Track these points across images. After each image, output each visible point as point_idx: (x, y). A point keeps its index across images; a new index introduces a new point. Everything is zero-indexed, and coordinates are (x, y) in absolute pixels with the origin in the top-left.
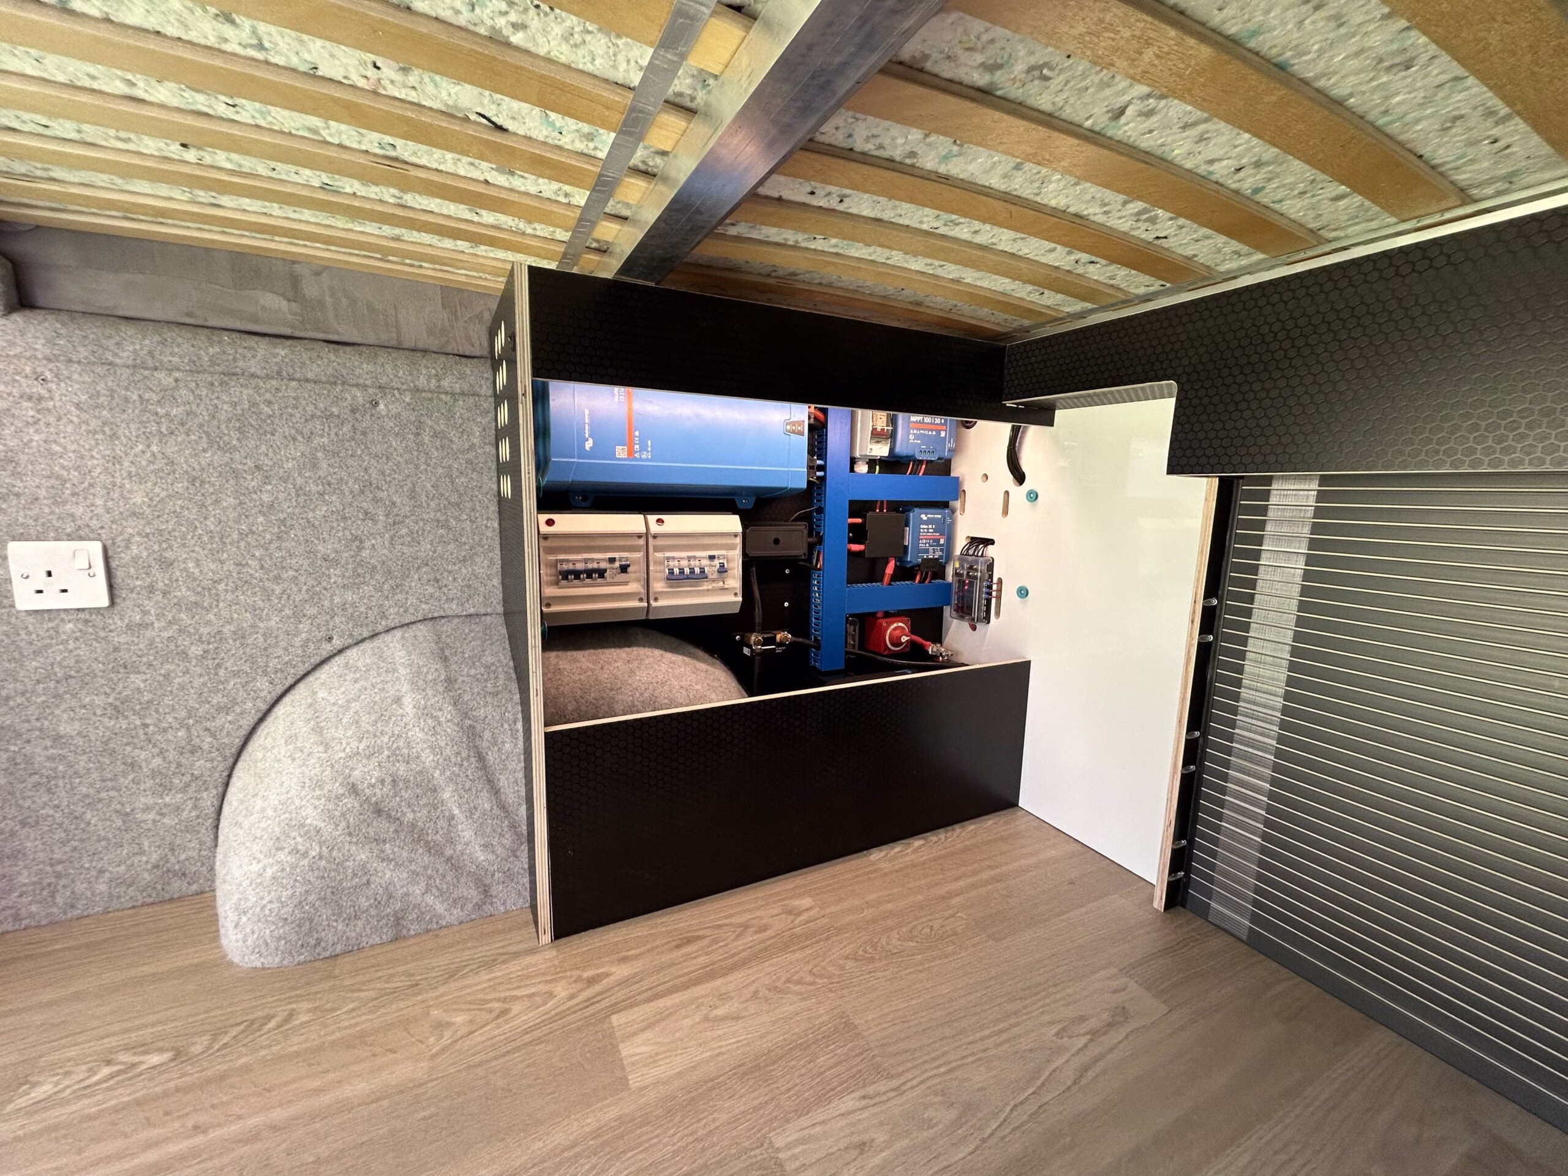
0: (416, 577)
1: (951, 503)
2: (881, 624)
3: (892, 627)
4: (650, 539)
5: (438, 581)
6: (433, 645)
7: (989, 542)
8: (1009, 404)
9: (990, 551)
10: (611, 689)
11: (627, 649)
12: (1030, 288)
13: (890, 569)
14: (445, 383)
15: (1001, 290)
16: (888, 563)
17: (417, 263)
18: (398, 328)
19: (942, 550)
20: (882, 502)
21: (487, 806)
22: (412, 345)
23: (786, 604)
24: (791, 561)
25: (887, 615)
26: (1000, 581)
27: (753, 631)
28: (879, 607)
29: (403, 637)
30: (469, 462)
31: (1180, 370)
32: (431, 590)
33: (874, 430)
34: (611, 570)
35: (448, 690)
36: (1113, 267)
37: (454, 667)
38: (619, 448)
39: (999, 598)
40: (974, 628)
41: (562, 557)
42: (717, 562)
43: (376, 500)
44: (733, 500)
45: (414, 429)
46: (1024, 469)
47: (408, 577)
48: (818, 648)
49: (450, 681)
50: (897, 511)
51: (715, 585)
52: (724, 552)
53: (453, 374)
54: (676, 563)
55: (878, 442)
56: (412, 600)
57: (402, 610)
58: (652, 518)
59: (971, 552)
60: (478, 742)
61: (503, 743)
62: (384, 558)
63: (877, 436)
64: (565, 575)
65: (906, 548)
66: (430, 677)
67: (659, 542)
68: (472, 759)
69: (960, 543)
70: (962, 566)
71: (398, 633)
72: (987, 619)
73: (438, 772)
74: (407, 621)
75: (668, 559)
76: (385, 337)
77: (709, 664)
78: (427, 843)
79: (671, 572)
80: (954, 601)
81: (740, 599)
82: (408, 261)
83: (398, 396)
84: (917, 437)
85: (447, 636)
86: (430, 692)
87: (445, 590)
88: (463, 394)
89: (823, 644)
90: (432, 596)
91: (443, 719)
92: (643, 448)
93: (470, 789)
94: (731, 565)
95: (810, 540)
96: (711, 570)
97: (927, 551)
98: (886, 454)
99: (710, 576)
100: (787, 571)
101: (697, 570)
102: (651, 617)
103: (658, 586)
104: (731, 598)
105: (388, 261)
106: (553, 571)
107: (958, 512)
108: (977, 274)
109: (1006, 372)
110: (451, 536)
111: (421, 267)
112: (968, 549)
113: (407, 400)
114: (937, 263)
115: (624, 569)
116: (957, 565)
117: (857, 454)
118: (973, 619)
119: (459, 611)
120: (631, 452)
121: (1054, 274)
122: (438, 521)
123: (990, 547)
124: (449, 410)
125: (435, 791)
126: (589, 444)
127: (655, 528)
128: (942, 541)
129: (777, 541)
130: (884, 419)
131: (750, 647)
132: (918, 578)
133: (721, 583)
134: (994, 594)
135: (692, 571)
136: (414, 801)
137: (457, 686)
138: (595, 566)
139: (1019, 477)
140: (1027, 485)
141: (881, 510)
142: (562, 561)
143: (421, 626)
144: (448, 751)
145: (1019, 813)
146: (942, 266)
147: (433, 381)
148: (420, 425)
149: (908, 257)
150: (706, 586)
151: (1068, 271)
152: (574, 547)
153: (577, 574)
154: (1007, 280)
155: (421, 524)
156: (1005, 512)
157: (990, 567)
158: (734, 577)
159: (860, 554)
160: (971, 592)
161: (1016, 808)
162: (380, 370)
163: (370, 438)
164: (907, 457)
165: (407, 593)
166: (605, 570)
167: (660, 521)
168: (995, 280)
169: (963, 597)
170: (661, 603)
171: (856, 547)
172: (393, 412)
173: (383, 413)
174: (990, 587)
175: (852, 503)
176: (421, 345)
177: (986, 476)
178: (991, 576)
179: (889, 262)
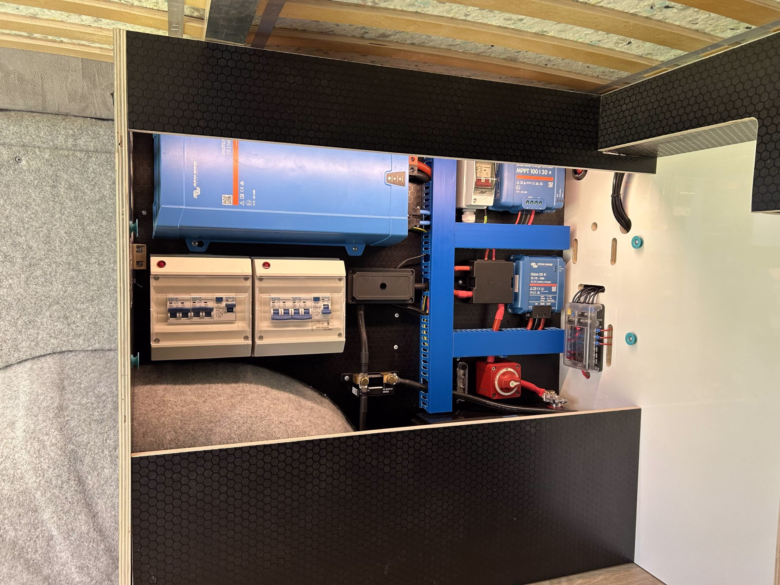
0: (48, 314)
1: (565, 252)
2: (490, 369)
3: (501, 372)
4: (257, 283)
5: (67, 318)
6: (55, 376)
7: (600, 289)
8: (604, 151)
9: (602, 298)
10: (211, 422)
11: (233, 385)
12: (615, 38)
13: (500, 315)
14: (81, 142)
15: (587, 41)
16: (497, 309)
17: (58, 39)
18: (44, 96)
19: (554, 298)
20: (491, 251)
21: (84, 529)
22: (55, 110)
23: (396, 347)
24: (400, 306)
25: (498, 360)
26: (611, 328)
27: (359, 372)
28: (490, 352)
29: (31, 368)
30: (99, 211)
31: (760, 107)
32: (60, 326)
33: (478, 180)
34: (218, 310)
35: (57, 416)
36: (691, 11)
37: (69, 396)
38: (225, 197)
39: (610, 344)
40: (587, 376)
41: (171, 296)
42: (321, 304)
43: (15, 245)
44: (344, 247)
45: (51, 182)
46: (630, 217)
47: (40, 314)
48: (426, 391)
49: (61, 408)
50: (508, 259)
51: (320, 325)
52: (328, 295)
53: (88, 134)
54: (281, 304)
55: (482, 192)
56: (43, 335)
57: (33, 343)
58: (259, 262)
59: (582, 299)
60: (79, 466)
61: (103, 468)
62: (19, 296)
63: (480, 186)
64: (173, 313)
65: (516, 295)
66: (45, 404)
67: (264, 284)
68: (72, 482)
69: (573, 290)
70: (573, 313)
71: (28, 365)
72: (599, 366)
73: (39, 493)
74: (38, 354)
75: (274, 300)
76: (31, 103)
77: (316, 402)
78: (27, 561)
79: (276, 312)
80: (567, 347)
81: (343, 339)
82: (50, 38)
83: (38, 153)
84: (523, 188)
85: (71, 368)
86: (40, 418)
87: (73, 326)
88: (96, 151)
89: (430, 386)
90: (61, 332)
91: (48, 443)
92: (248, 196)
93: (68, 511)
94: (337, 307)
95: (418, 286)
96: (316, 310)
97: (538, 298)
98: (491, 204)
99: (315, 317)
100: (396, 315)
101: (302, 311)
102: (256, 355)
103: (263, 325)
104: (334, 338)
105: (35, 38)
106: (162, 309)
107: (571, 261)
108: (559, 27)
109: (601, 121)
110: (80, 278)
111: (62, 42)
112: (581, 296)
113: (47, 156)
114: (515, 17)
115: (230, 309)
116: (569, 313)
117: (463, 205)
118: (585, 366)
119: (85, 347)
120: (236, 200)
121: (632, 22)
122: (69, 264)
123: (601, 294)
124: (83, 165)
125: (36, 511)
126: (197, 193)
127: (260, 271)
128: (554, 289)
129: (383, 286)
130: (489, 171)
131: (357, 387)
132: (530, 324)
133: (326, 324)
134: (605, 341)
135: (297, 312)
136: (15, 520)
137: (66, 414)
138: (203, 305)
139: (626, 225)
140: (634, 232)
141: (490, 258)
142: (171, 300)
143: (49, 359)
144: (49, 474)
145: (636, 570)
146: (521, 20)
147: (70, 140)
148: (56, 179)
149: (484, 12)
150: (310, 326)
151: (647, 18)
152: (183, 287)
153: (185, 313)
154: (590, 31)
155: (54, 266)
156: (614, 260)
157: (601, 314)
158: (338, 318)
159: (467, 300)
160: (582, 339)
161: (630, 565)
162: (24, 131)
163: (12, 189)
164: (513, 207)
165: (39, 328)
166: (211, 310)
167: (266, 265)
168: (578, 32)
169: (575, 344)
170: (265, 341)
171: (464, 294)
172: (33, 168)
173: (25, 168)
174: (601, 334)
175: (458, 251)
176: (63, 110)
177: (595, 225)
178: (602, 324)
179: (469, 18)
